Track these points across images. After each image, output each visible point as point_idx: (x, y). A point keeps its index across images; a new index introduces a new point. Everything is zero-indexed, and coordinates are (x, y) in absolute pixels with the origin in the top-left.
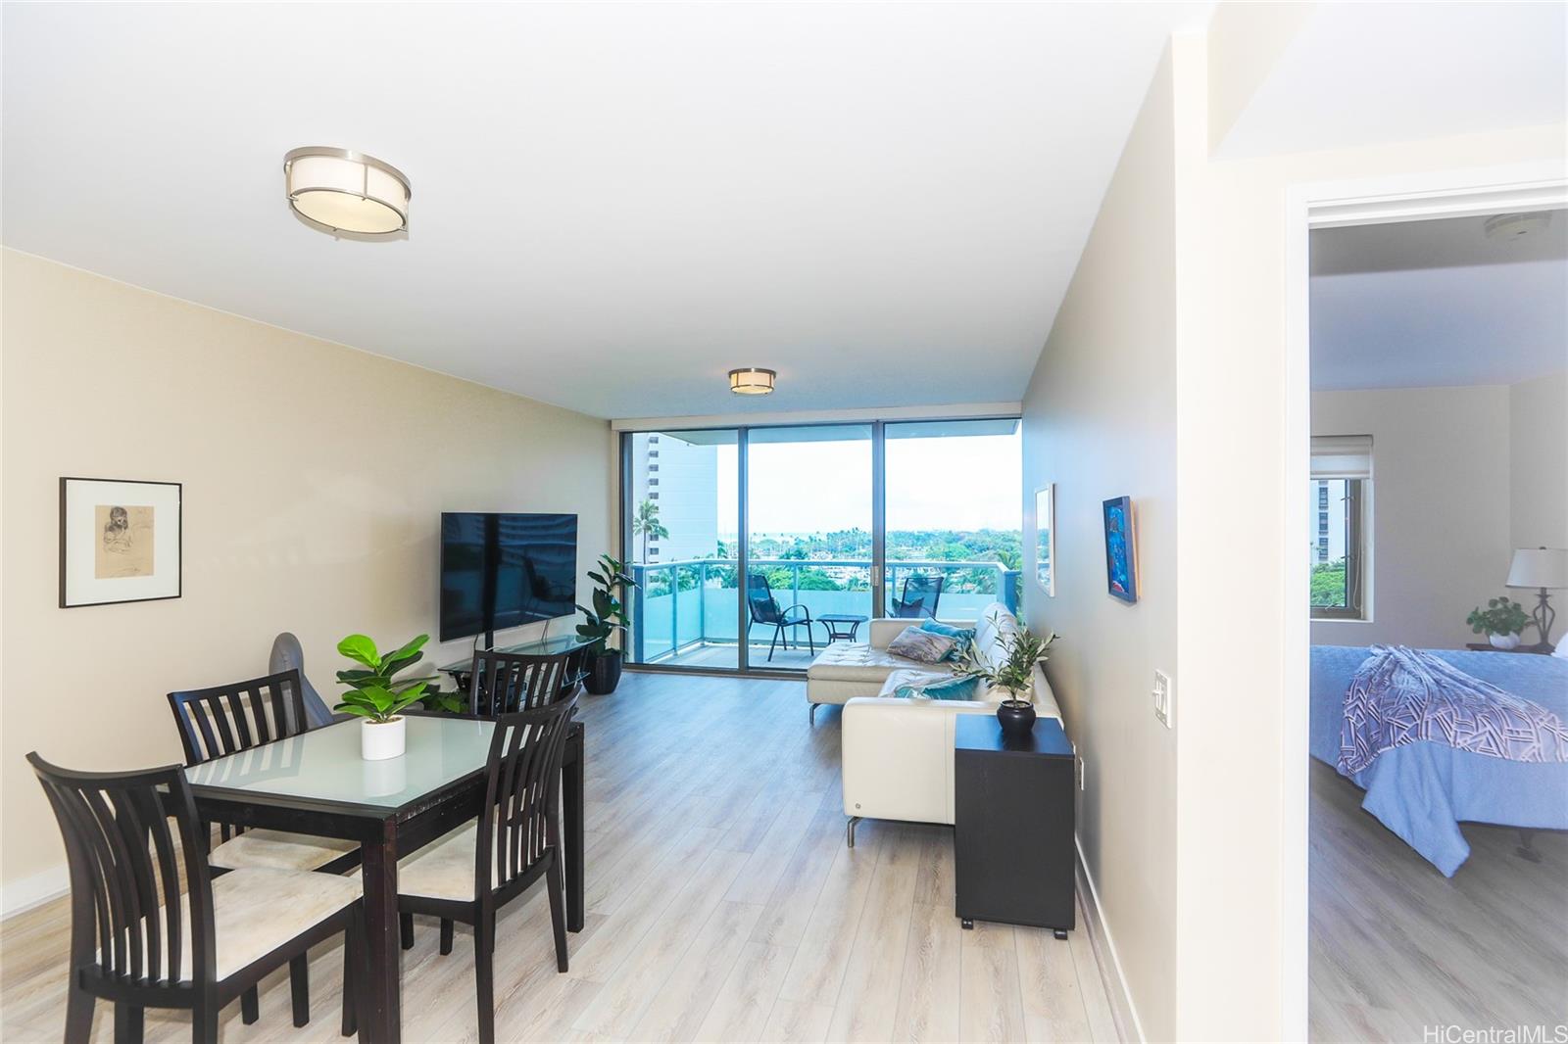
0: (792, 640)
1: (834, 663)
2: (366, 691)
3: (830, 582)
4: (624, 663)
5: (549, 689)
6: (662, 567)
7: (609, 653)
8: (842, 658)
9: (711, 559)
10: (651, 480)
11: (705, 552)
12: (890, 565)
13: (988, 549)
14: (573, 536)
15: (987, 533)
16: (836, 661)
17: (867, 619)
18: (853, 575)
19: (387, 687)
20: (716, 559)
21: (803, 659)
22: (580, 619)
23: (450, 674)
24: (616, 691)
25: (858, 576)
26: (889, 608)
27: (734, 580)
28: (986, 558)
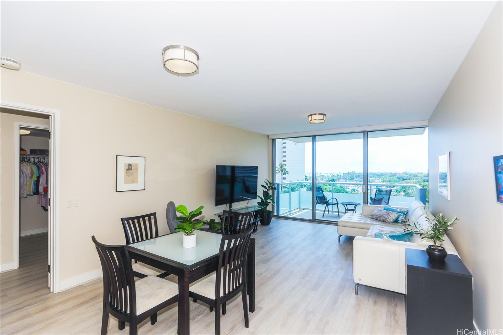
0: (331, 210)
1: (348, 221)
2: (184, 224)
3: (344, 190)
4: (273, 215)
5: (246, 223)
6: (287, 184)
7: (268, 212)
8: (351, 219)
9: (303, 181)
10: (283, 156)
11: (301, 179)
12: (370, 185)
13: (407, 179)
14: (256, 173)
15: (407, 174)
16: (349, 220)
17: (360, 204)
18: (353, 188)
19: (190, 223)
20: (304, 181)
21: (335, 217)
22: (259, 200)
23: (218, 216)
24: (270, 225)
25: (355, 188)
26: (369, 200)
27: (310, 188)
28: (406, 183)
